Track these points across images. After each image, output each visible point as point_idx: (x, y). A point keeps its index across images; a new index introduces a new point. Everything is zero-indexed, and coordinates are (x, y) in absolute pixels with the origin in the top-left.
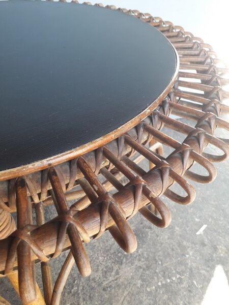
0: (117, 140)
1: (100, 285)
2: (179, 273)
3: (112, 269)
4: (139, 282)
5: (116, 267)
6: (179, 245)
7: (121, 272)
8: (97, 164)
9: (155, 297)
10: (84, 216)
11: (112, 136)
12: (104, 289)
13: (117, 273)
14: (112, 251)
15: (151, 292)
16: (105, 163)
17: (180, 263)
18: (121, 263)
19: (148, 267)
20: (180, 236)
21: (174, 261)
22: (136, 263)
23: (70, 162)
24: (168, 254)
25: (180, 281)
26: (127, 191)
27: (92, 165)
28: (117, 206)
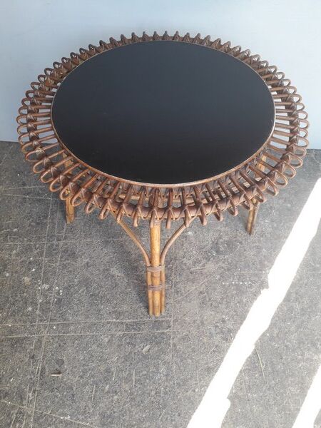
0: (215, 181)
1: (189, 269)
2: (251, 281)
3: (200, 262)
4: (218, 277)
5: (204, 262)
6: (261, 262)
7: (207, 266)
8: (202, 189)
9: (227, 289)
10: (191, 208)
11: (212, 179)
12: (191, 273)
13: (204, 265)
14: (204, 250)
15: (224, 285)
16: (205, 190)
17: (256, 275)
18: (209, 260)
19: (229, 270)
20: (265, 256)
21: (251, 272)
22: (221, 264)
23: (191, 186)
24: (249, 265)
25: (251, 286)
26: (210, 204)
27: (199, 189)
28: (204, 208)
